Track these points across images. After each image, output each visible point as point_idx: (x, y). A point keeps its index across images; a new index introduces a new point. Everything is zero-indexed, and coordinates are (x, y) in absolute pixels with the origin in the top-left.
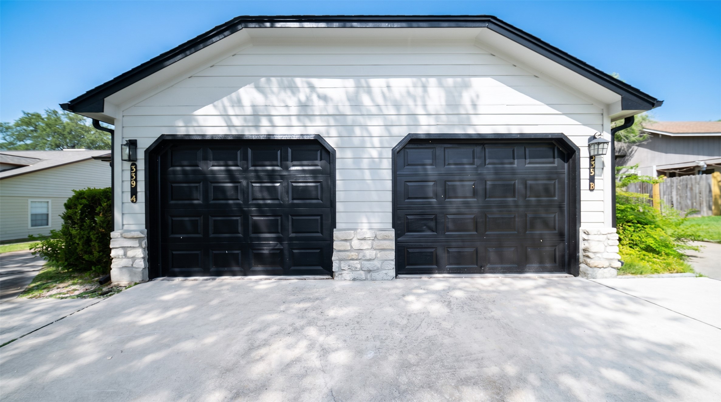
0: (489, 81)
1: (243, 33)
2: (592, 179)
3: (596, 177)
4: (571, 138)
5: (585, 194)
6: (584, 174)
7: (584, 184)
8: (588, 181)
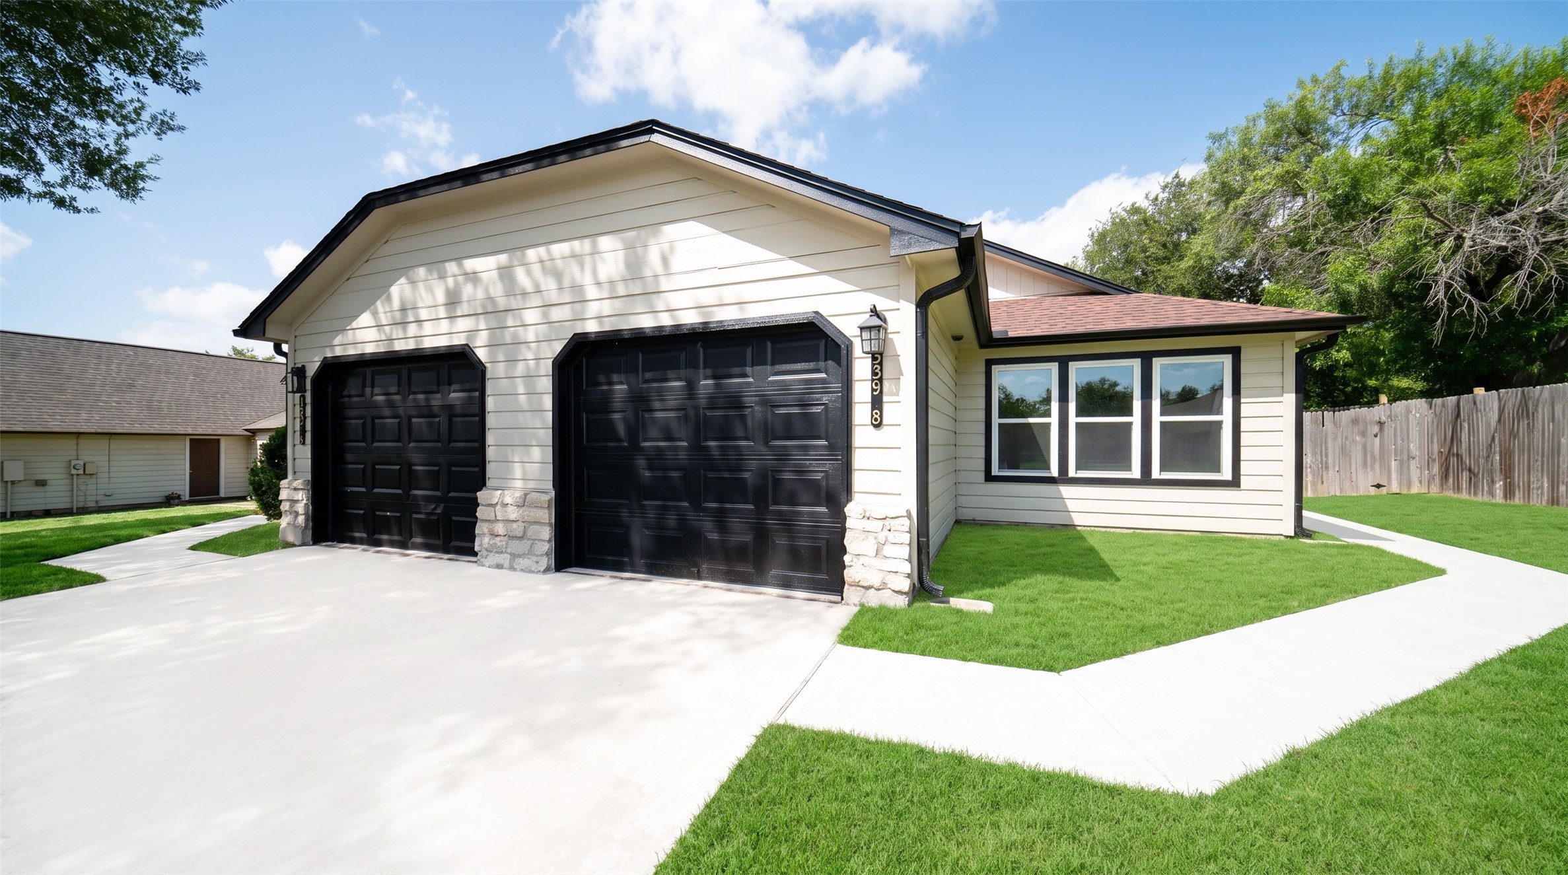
0: (693, 228)
1: (378, 216)
2: (877, 402)
3: (885, 399)
4: (835, 321)
5: (862, 434)
6: (862, 392)
7: (861, 412)
8: (870, 405)
